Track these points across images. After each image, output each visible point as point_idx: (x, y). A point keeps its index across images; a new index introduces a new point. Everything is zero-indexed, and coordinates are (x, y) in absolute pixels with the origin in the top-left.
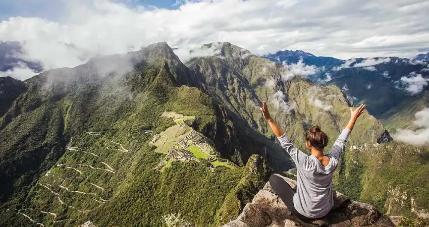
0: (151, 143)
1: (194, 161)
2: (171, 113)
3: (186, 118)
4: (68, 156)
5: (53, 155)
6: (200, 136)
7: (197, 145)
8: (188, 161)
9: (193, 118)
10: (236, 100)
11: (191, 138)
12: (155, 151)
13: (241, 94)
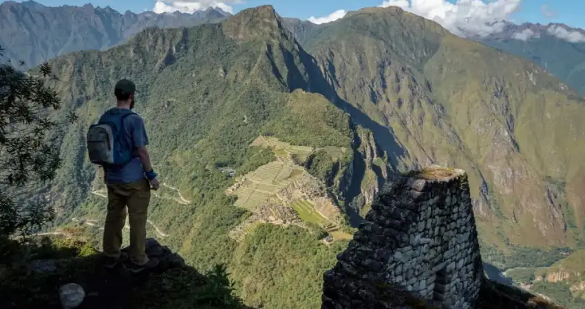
0: (229, 191)
1: (297, 227)
2: (270, 139)
3: (296, 149)
4: (90, 205)
5: (67, 201)
6: (316, 183)
7: (309, 200)
8: (286, 226)
9: (308, 150)
10: (403, 123)
11: (300, 185)
12: (235, 205)
13: (415, 110)
